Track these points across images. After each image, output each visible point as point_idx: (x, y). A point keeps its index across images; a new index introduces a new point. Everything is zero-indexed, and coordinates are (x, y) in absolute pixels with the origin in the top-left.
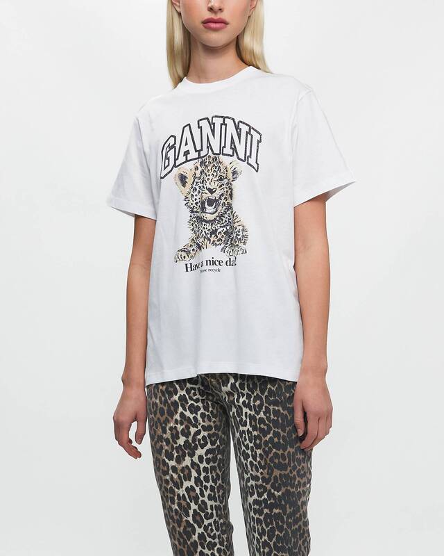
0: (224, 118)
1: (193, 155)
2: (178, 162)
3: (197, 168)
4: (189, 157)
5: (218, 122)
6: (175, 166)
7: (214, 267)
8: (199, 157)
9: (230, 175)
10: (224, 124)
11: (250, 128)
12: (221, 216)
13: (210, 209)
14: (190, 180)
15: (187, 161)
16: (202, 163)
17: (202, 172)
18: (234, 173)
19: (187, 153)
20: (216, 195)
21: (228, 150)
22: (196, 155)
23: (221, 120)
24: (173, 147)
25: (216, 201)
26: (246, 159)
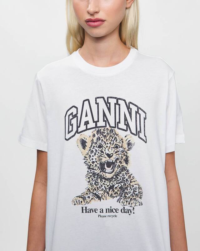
0: (118, 99)
1: (91, 125)
2: (80, 130)
3: (94, 136)
4: (89, 126)
5: (113, 102)
6: (77, 132)
7: (112, 214)
8: (96, 127)
9: (125, 146)
10: (117, 103)
11: (138, 108)
12: (117, 175)
13: (108, 170)
14: (88, 144)
15: (87, 129)
16: (98, 132)
17: (99, 139)
18: (129, 144)
19: (87, 123)
20: (113, 159)
21: (122, 125)
22: (94, 125)
23: (115, 101)
24: (76, 116)
25: (113, 163)
26: (138, 133)
